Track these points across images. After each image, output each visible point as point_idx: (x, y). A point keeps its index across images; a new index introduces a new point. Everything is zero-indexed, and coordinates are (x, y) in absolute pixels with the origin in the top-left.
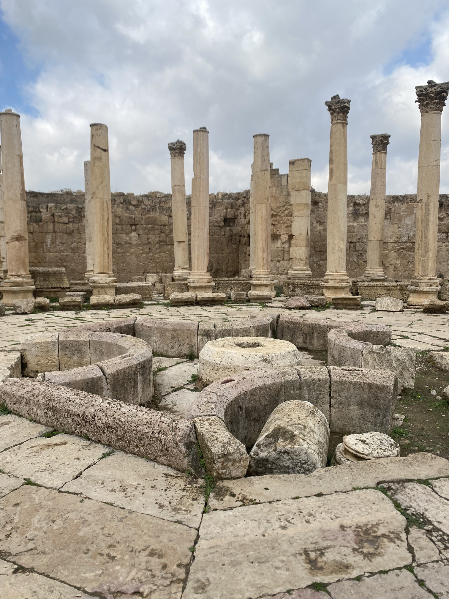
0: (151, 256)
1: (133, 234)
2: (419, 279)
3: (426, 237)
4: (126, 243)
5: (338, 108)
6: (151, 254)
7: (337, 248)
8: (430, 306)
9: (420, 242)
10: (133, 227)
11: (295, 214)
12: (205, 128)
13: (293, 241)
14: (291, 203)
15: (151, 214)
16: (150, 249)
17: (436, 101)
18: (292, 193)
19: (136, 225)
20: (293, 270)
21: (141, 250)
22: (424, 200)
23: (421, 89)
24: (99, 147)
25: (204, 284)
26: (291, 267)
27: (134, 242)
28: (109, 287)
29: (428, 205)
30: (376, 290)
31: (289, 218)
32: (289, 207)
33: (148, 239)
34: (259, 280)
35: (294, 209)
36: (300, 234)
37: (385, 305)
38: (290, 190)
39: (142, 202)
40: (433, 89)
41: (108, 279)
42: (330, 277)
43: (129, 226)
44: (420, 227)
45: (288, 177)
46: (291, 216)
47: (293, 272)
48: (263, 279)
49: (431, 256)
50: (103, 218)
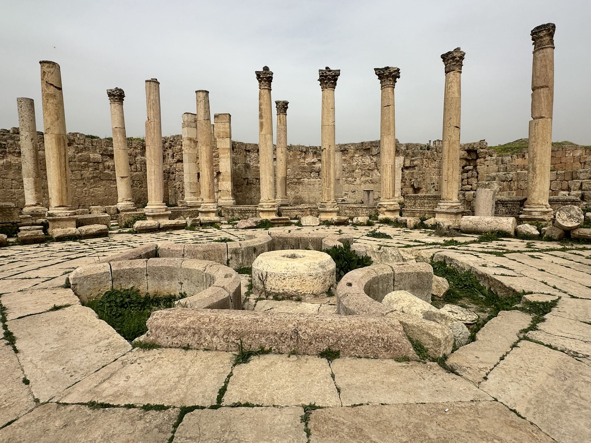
0: (85, 191)
2: (326, 203)
3: (329, 174)
9: (325, 177)
11: (221, 156)
12: (156, 80)
13: (221, 177)
14: (218, 147)
16: (84, 184)
17: (333, 81)
18: (217, 139)
20: (222, 200)
21: (76, 185)
22: (327, 149)
23: (323, 72)
24: (51, 84)
26: (220, 198)
28: (69, 220)
29: (330, 152)
30: (294, 211)
31: (217, 159)
32: (216, 150)
33: (82, 175)
34: (206, 208)
35: (220, 152)
36: (226, 171)
37: (308, 222)
38: (216, 137)
40: (330, 73)
41: (68, 211)
42: (264, 204)
44: (325, 167)
45: (213, 127)
46: (218, 157)
47: (222, 201)
48: (211, 207)
49: (332, 187)
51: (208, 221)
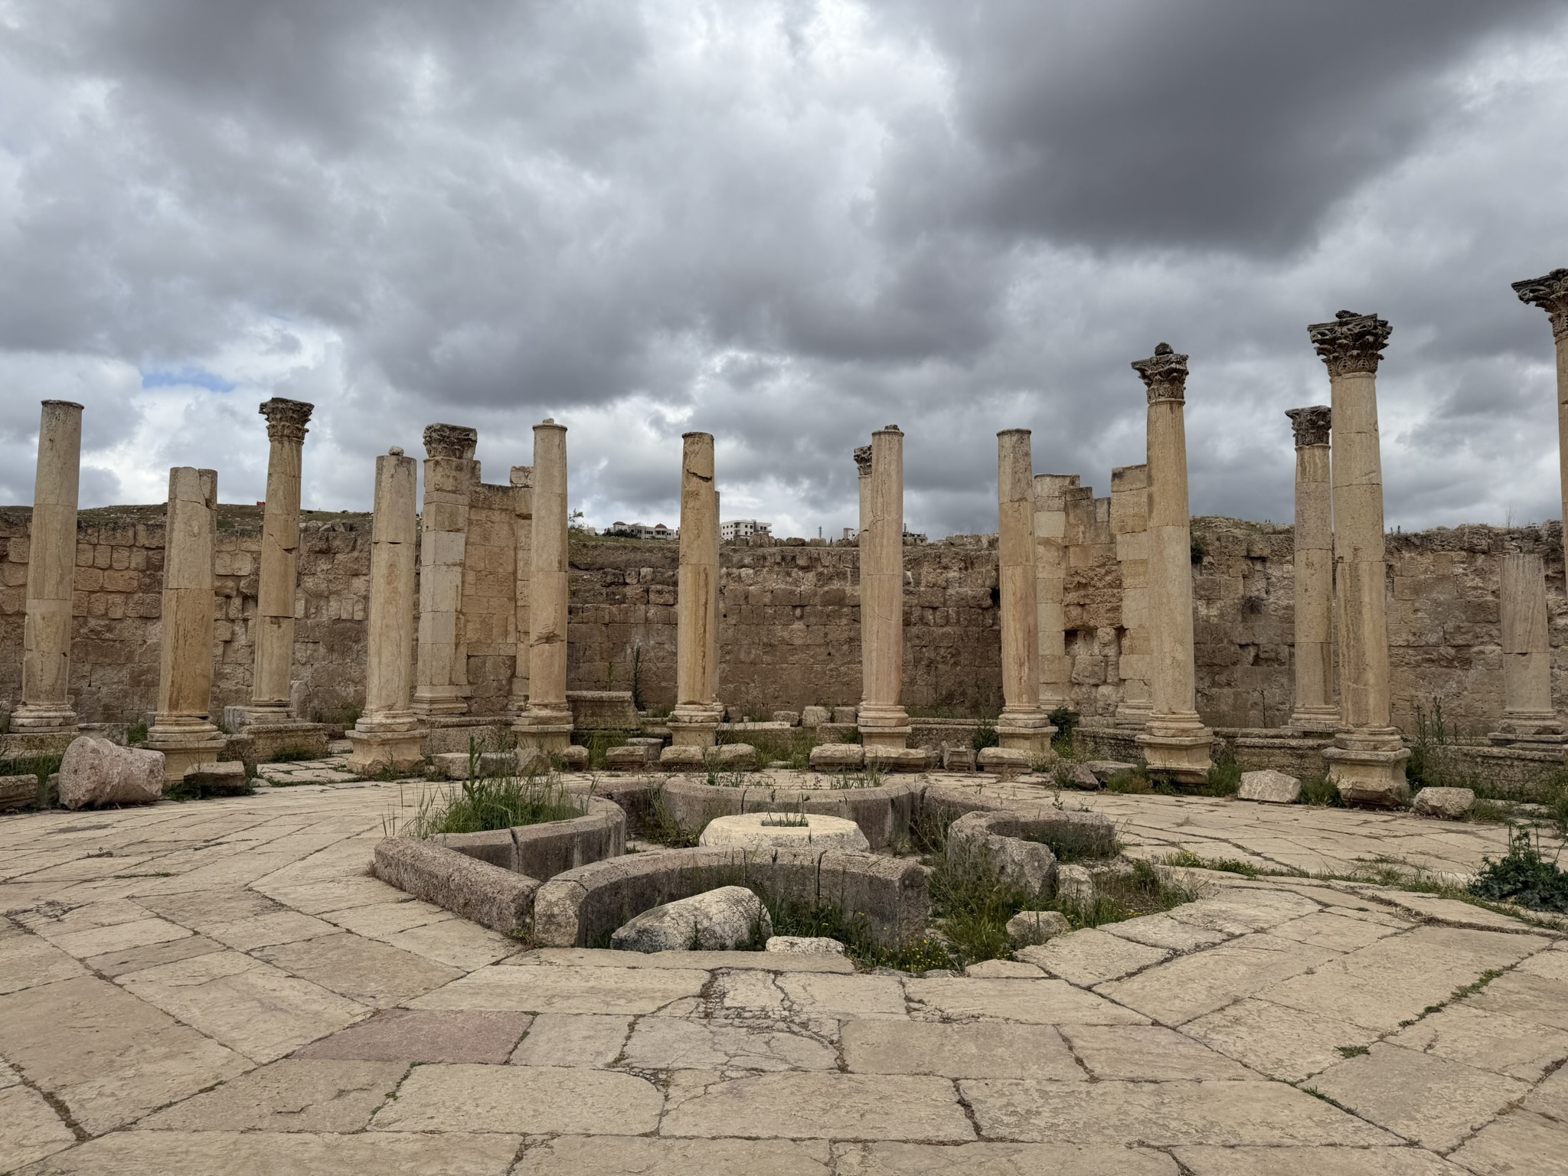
0: (831, 670)
1: (798, 625)
3: (1358, 639)
4: (783, 641)
5: (1160, 373)
6: (832, 666)
7: (1168, 661)
8: (1355, 795)
9: (1345, 648)
10: (798, 612)
11: (1127, 582)
12: (895, 427)
13: (1125, 642)
14: (1119, 559)
15: (836, 585)
16: (829, 654)
17: (1355, 352)
18: (1119, 537)
19: (803, 607)
20: (1128, 707)
21: (812, 656)
22: (1348, 558)
23: (1322, 330)
24: (695, 474)
25: (887, 730)
26: (1122, 701)
27: (798, 642)
28: (702, 730)
29: (1356, 570)
31: (1115, 591)
32: (1115, 568)
33: (826, 635)
34: (1010, 725)
35: (1125, 572)
36: (1140, 626)
37: (1259, 789)
38: (1115, 531)
39: (818, 559)
40: (1345, 329)
41: (700, 713)
42: (1156, 724)
43: (788, 609)
44: (1343, 616)
45: (1109, 503)
46: (1120, 586)
47: (1127, 711)
49: (1372, 681)
50: (697, 601)
51: (995, 760)
